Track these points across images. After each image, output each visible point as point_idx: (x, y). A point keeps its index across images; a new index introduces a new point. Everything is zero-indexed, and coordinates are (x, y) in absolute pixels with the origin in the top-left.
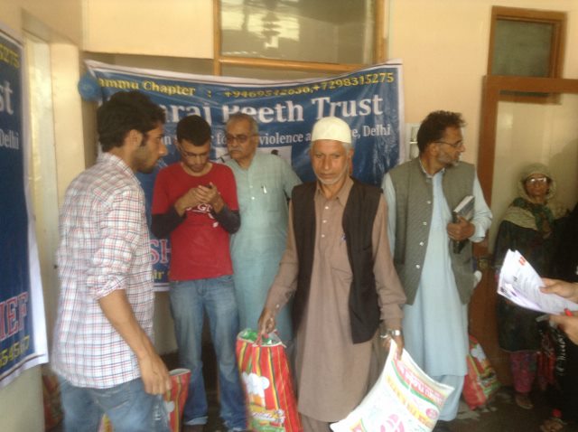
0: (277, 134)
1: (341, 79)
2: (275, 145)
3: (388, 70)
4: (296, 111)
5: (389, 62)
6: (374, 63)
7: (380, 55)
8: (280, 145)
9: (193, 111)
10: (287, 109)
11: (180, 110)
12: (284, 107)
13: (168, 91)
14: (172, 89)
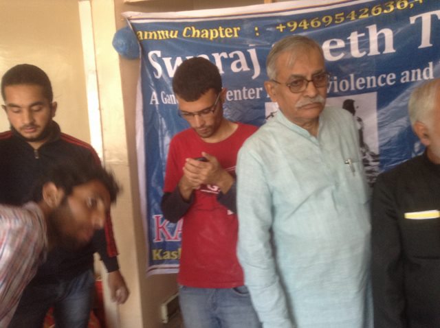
0: (352, 76)
2: (350, 92)
4: (381, 39)
8: (358, 92)
9: (236, 57)
10: (367, 36)
11: (222, 59)
12: (363, 35)
13: (209, 36)
14: (214, 32)
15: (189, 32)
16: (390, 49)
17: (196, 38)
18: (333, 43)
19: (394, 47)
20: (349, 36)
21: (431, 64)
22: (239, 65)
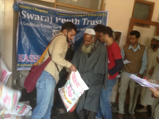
1: (91, 14)
3: (105, 13)
4: (77, 21)
5: (105, 11)
6: (101, 10)
7: (103, 8)
9: (47, 18)
10: (75, 20)
11: (43, 17)
12: (74, 20)
13: (40, 11)
14: (41, 10)
15: (34, 9)
16: (78, 24)
17: (36, 11)
18: (69, 20)
19: (79, 23)
20: (72, 19)
21: (84, 28)
22: (47, 20)
